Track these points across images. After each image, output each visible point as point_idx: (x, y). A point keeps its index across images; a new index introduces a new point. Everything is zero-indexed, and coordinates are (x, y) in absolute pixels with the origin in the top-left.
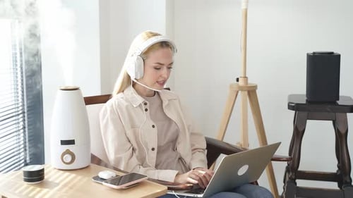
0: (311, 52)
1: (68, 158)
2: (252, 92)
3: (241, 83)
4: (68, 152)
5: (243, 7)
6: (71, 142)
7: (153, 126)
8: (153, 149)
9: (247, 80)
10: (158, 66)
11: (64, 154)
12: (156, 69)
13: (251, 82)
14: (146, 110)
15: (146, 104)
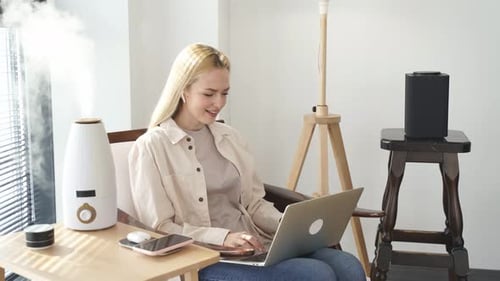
0: (411, 72)
1: (87, 215)
2: (333, 125)
3: (319, 113)
4: (86, 207)
5: (322, 11)
6: (91, 194)
7: (198, 170)
8: (201, 200)
9: (327, 110)
10: (209, 92)
11: (80, 210)
12: (207, 95)
13: (333, 112)
14: (190, 148)
15: (189, 140)
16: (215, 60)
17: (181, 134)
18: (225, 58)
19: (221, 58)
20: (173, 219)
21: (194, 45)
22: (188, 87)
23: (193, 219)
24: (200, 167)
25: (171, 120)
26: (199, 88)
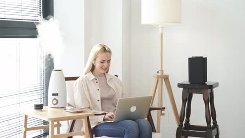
0: (191, 57)
1: (55, 102)
3: (160, 74)
4: (55, 99)
5: (160, 31)
7: (98, 90)
8: (98, 101)
10: (102, 61)
11: (53, 100)
12: (101, 62)
13: (165, 73)
14: (97, 82)
15: (96, 79)
16: (104, 50)
17: (93, 77)
18: (109, 49)
19: (107, 49)
20: (89, 108)
21: (98, 44)
22: (95, 59)
23: (96, 108)
24: (99, 89)
25: (90, 72)
26: (99, 60)
